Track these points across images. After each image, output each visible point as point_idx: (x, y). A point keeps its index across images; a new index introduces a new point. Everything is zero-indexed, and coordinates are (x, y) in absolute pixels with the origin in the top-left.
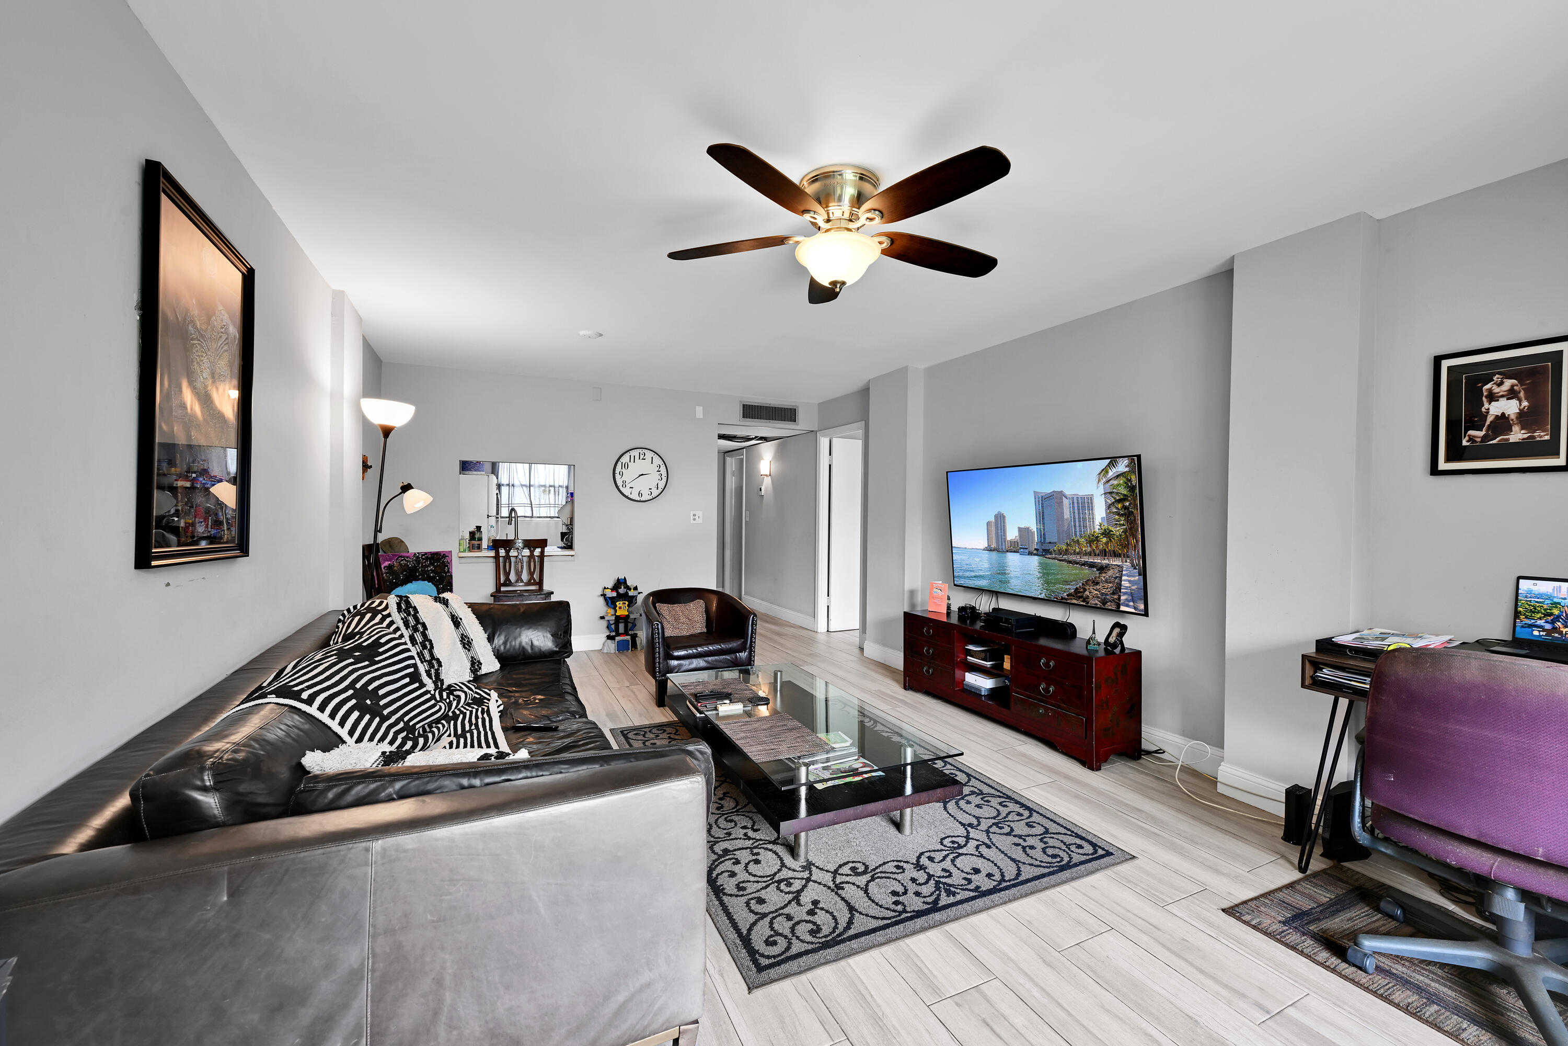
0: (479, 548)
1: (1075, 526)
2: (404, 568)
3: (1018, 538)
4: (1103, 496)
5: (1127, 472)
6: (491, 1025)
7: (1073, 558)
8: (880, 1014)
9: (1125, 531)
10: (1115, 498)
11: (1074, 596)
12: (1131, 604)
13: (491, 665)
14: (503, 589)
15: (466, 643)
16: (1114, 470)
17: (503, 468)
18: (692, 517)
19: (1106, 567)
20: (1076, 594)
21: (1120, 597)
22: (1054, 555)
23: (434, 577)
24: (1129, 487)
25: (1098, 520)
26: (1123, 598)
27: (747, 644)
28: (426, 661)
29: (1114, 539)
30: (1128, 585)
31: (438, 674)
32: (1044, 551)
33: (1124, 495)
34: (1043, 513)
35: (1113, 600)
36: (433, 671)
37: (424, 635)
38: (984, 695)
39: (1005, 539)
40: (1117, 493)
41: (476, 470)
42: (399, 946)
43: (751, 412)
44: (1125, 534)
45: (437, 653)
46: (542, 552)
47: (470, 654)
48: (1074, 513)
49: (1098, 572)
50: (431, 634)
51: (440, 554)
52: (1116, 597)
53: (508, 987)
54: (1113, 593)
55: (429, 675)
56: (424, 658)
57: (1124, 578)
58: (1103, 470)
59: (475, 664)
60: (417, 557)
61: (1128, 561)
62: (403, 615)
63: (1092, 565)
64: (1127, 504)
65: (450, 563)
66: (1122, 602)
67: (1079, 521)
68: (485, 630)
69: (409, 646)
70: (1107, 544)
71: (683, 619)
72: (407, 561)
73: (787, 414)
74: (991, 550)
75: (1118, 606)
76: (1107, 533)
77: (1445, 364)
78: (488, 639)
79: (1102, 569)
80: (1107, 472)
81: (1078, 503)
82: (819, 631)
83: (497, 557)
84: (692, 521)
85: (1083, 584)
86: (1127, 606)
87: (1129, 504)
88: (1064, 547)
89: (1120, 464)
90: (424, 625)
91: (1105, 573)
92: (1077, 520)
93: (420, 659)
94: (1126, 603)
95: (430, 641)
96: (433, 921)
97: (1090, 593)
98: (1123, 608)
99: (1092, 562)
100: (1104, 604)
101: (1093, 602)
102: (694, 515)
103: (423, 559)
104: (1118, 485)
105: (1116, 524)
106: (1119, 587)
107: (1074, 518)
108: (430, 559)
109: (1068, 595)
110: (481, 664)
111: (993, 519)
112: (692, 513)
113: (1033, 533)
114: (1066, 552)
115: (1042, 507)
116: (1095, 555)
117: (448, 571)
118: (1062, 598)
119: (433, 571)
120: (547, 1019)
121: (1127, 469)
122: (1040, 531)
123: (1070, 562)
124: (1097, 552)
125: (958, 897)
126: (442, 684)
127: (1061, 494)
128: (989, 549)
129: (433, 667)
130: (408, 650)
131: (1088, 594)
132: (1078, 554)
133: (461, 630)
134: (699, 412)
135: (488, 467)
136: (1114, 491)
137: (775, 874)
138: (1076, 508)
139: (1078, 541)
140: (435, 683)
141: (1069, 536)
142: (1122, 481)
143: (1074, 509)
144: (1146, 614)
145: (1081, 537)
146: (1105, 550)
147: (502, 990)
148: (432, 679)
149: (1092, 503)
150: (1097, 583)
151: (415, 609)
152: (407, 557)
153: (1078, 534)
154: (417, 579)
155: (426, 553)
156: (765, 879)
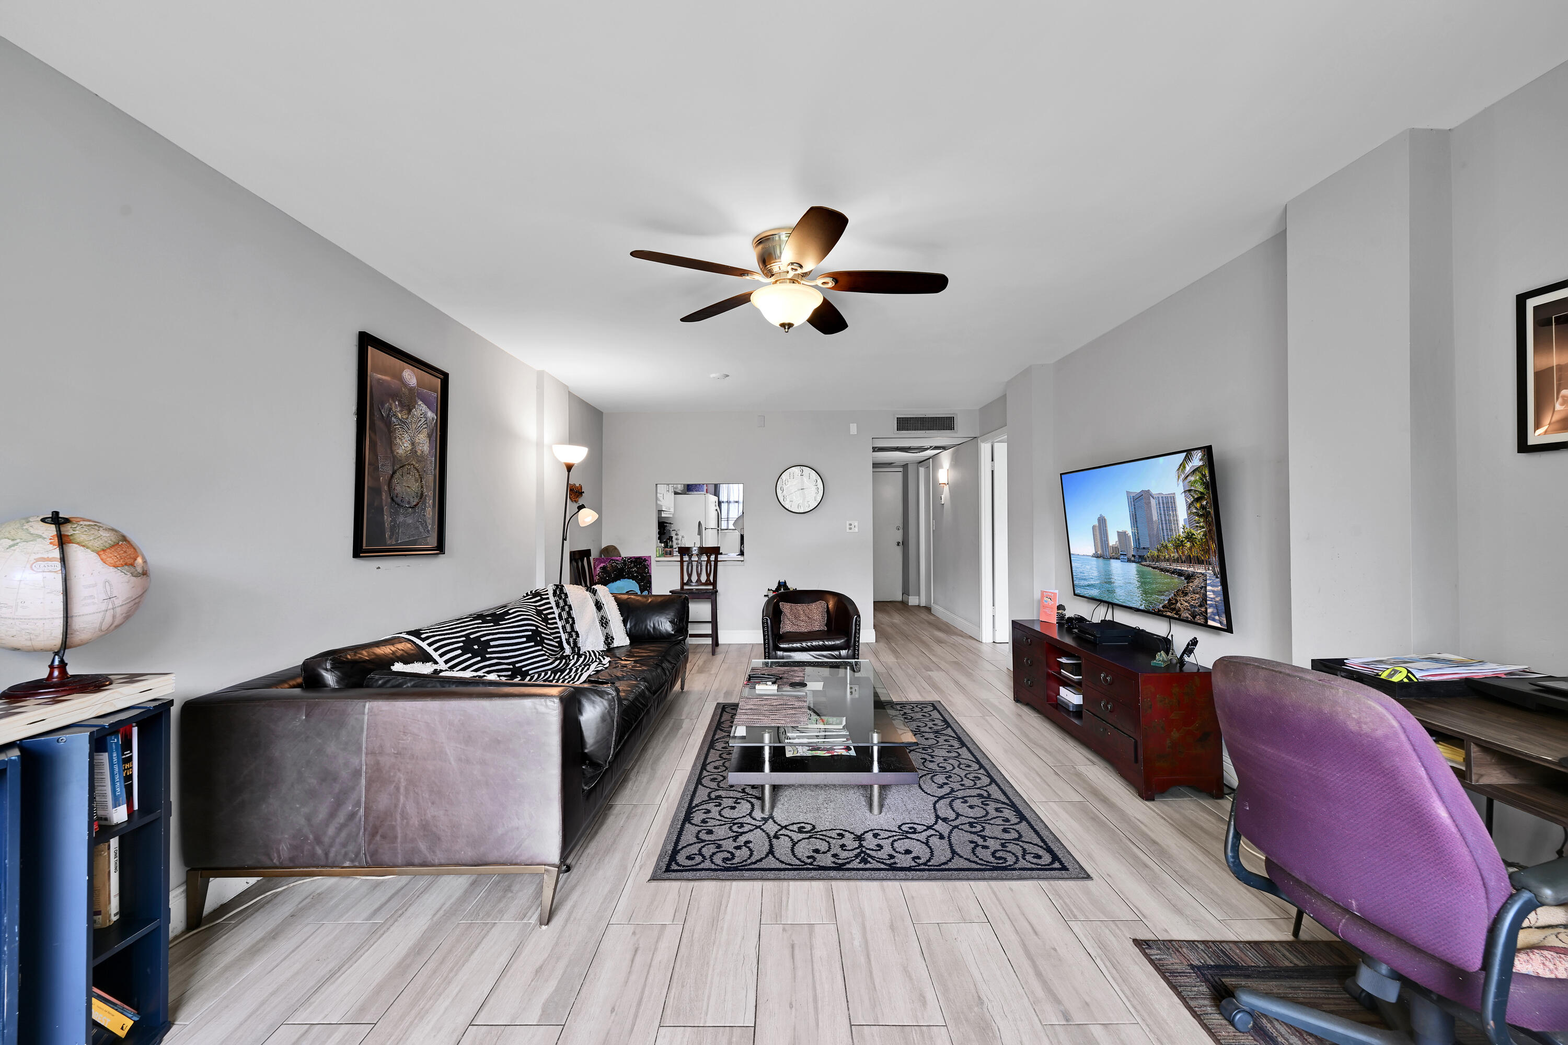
0: (671, 554)
1: (1163, 529)
2: (615, 569)
3: (1118, 543)
4: (1183, 494)
5: (1201, 466)
6: (424, 823)
7: (1164, 565)
8: (721, 918)
9: (1205, 535)
10: (1193, 497)
11: (1168, 608)
12: (1217, 617)
13: (621, 639)
14: (686, 587)
15: (604, 622)
16: (1190, 464)
17: (723, 489)
18: (848, 526)
19: (1192, 575)
20: (1170, 606)
21: (1206, 609)
22: (1148, 562)
23: (637, 577)
24: (1204, 483)
25: (1181, 523)
26: (1209, 611)
27: (851, 642)
28: (567, 632)
29: (1196, 543)
30: (1212, 596)
31: (575, 643)
32: (1139, 559)
33: (1201, 493)
34: (1136, 515)
35: (1201, 613)
36: (571, 640)
37: (569, 614)
38: (1072, 711)
39: (1108, 544)
40: (1195, 491)
41: (696, 491)
42: (378, 763)
43: (904, 424)
44: (1206, 537)
45: (577, 627)
46: (716, 558)
47: (607, 631)
48: (1161, 514)
49: (1186, 581)
50: (574, 613)
51: (642, 559)
52: (1203, 609)
53: (433, 803)
54: (1201, 606)
55: (568, 643)
56: (566, 630)
57: (1209, 588)
58: (1181, 465)
59: (609, 639)
60: (624, 561)
61: (1211, 568)
62: (557, 598)
63: (1180, 573)
64: (1204, 503)
65: (649, 565)
66: (1209, 615)
67: (1166, 524)
68: (622, 614)
69: (558, 620)
70: (1190, 549)
71: (803, 617)
72: (617, 563)
73: (945, 423)
74: (1097, 557)
75: (1206, 619)
76: (1190, 537)
77: (1531, 303)
78: (623, 621)
79: (1190, 577)
80: (1185, 467)
81: (1163, 503)
82: (984, 641)
83: (682, 561)
84: (848, 530)
85: (1174, 595)
86: (1214, 620)
87: (1207, 503)
88: (1156, 553)
89: (1195, 456)
90: (570, 607)
91: (1192, 582)
92: (1164, 522)
93: (563, 631)
94: (1213, 616)
95: (573, 619)
96: (395, 754)
97: (1181, 604)
98: (1210, 623)
99: (1180, 570)
100: (1194, 617)
101: (1186, 615)
102: (851, 525)
103: (629, 562)
104: (1195, 482)
105: (1197, 526)
106: (1205, 599)
107: (1162, 521)
108: (634, 562)
109: (1163, 607)
110: (614, 639)
111: (1096, 523)
112: (848, 523)
113: (1129, 537)
114: (1158, 559)
115: (1135, 508)
116: (1182, 562)
117: (648, 572)
118: (1159, 610)
119: (636, 572)
120: (454, 829)
121: (1201, 463)
122: (1135, 535)
123: (1162, 570)
124: (1184, 558)
125: (868, 866)
126: (579, 650)
127: (1148, 493)
128: (1097, 556)
129: (572, 637)
130: (556, 623)
131: (1180, 606)
132: (1168, 560)
133: (602, 613)
134: (853, 429)
135: (712, 489)
136: (1192, 488)
137: (736, 819)
138: (1162, 509)
139: (1166, 545)
140: (573, 649)
141: (1158, 542)
142: (1197, 477)
143: (1160, 510)
144: (1229, 629)
145: (1169, 541)
146: (1190, 556)
147: (430, 804)
148: (570, 646)
149: (1174, 503)
150: (1186, 594)
151: (566, 595)
152: (617, 560)
153: (1166, 539)
154: (624, 578)
155: (631, 558)
156: (726, 820)
